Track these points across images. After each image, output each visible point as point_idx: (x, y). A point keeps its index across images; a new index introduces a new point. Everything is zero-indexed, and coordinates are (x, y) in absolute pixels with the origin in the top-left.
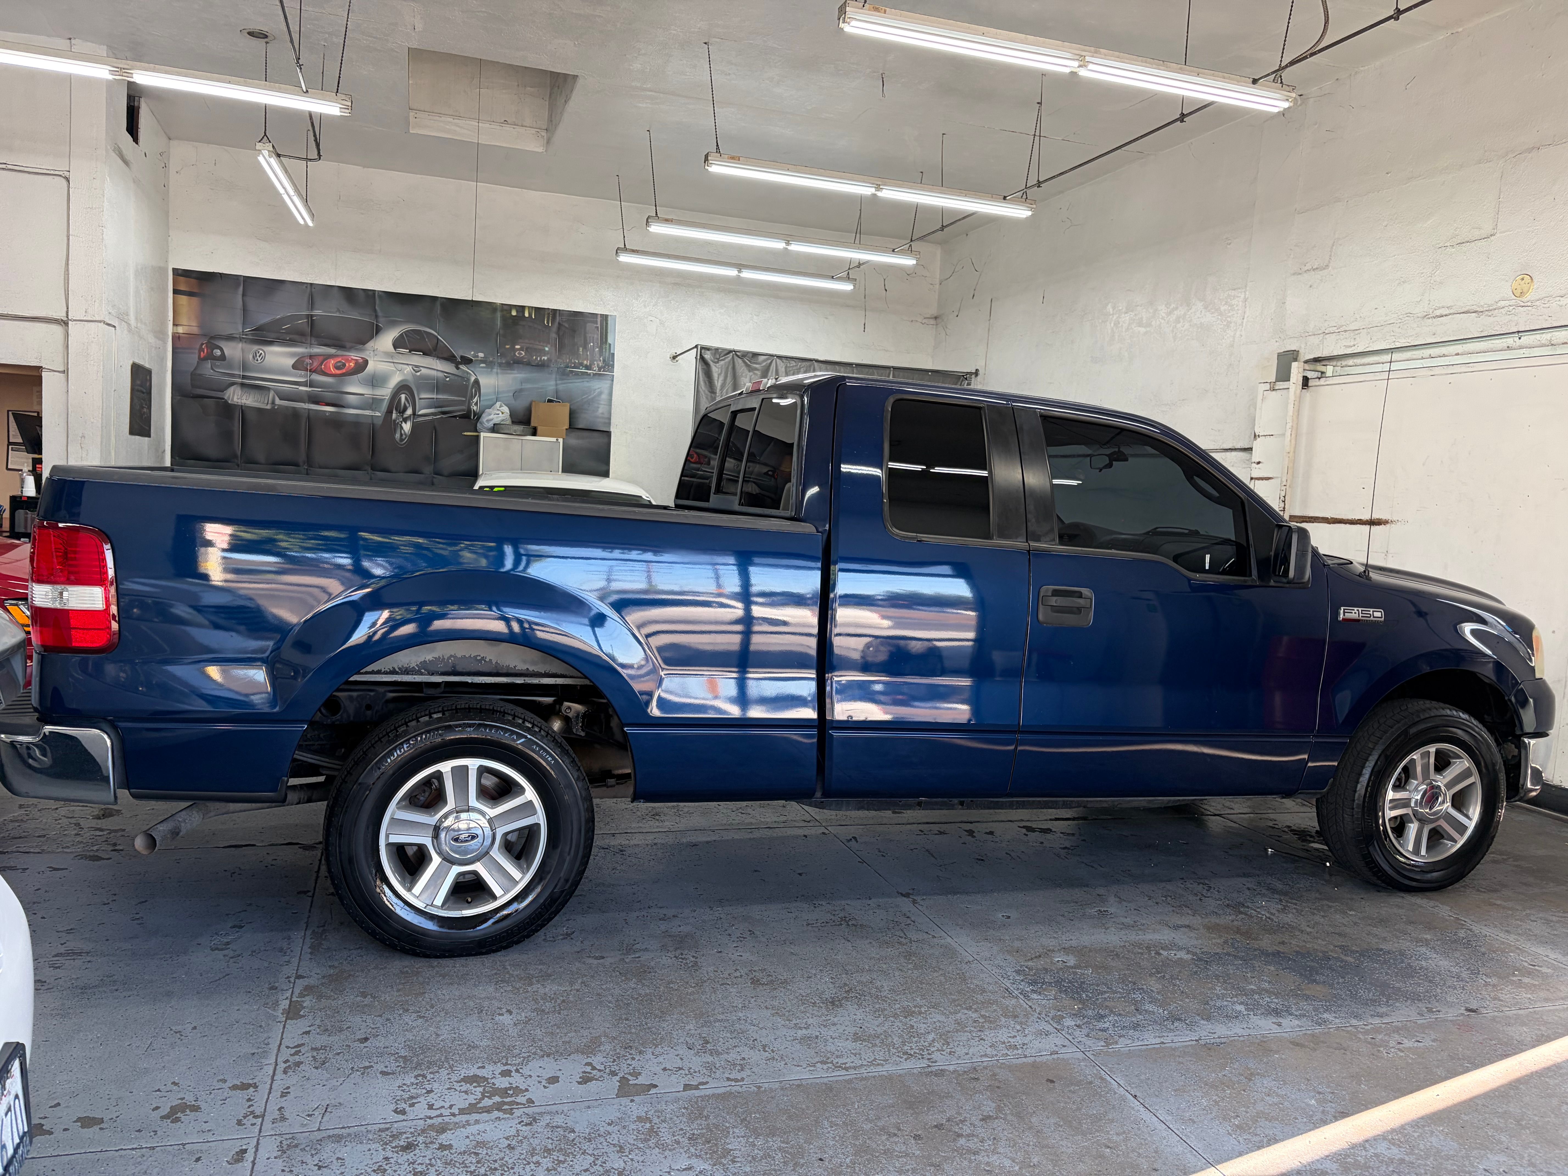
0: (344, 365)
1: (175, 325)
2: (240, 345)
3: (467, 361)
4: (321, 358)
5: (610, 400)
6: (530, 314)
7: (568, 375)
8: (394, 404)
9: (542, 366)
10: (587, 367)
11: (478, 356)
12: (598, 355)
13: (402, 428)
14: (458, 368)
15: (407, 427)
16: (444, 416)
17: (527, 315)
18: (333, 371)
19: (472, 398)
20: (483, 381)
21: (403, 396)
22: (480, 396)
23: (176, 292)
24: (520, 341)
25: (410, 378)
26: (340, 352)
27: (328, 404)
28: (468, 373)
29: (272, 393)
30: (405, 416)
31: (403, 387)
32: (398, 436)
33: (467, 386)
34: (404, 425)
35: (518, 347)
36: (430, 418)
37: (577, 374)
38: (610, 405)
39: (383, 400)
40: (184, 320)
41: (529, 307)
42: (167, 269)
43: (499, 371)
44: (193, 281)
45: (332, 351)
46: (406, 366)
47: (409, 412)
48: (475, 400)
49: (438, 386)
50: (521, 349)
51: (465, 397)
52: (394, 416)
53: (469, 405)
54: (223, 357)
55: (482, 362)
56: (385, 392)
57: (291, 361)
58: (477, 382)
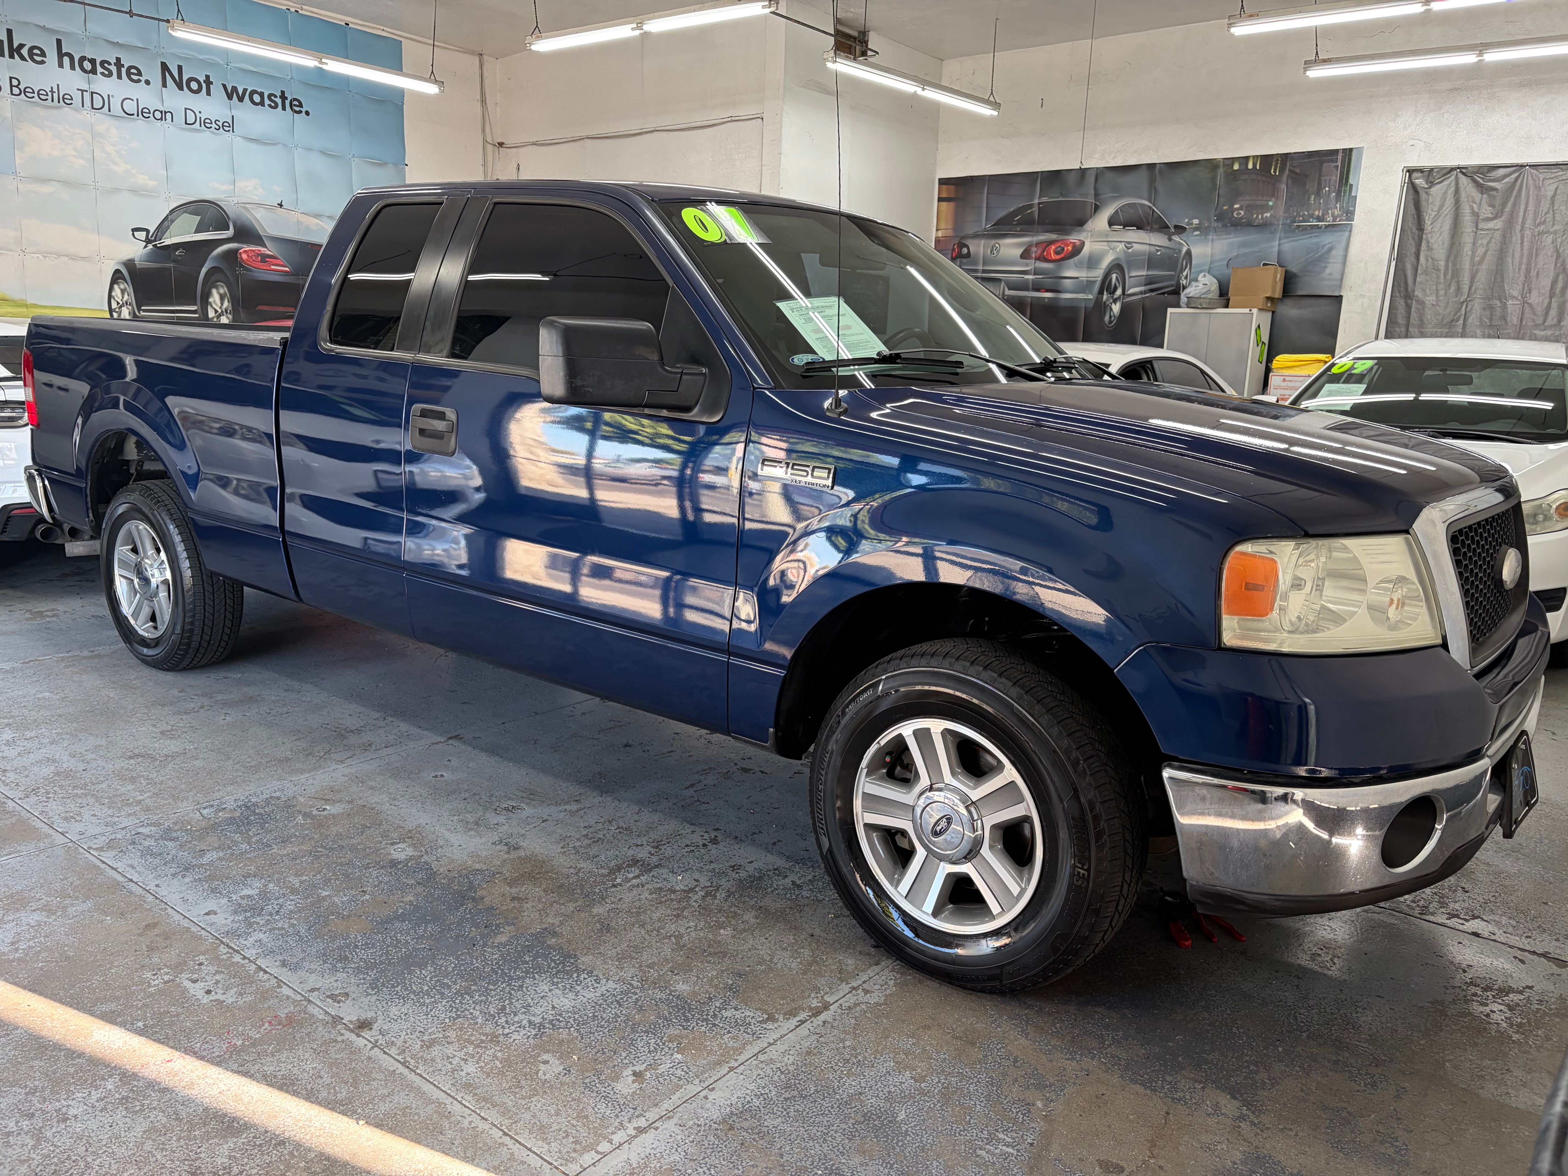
0: (1063, 249)
1: (937, 230)
2: (982, 242)
3: (1180, 229)
4: (1045, 244)
5: (1345, 256)
6: (1254, 165)
7: (1294, 231)
8: (1106, 286)
9: (1264, 226)
10: (1319, 219)
11: (1192, 224)
12: (1333, 202)
13: (1111, 309)
14: (1170, 239)
15: (1116, 308)
16: (1153, 294)
17: (1250, 166)
18: (1053, 256)
19: (1182, 271)
20: (1195, 251)
21: (1114, 276)
22: (1190, 269)
23: (940, 200)
24: (1240, 198)
25: (1122, 256)
26: (1061, 237)
27: (1047, 291)
28: (1180, 244)
29: (1003, 284)
30: (1115, 297)
31: (1117, 267)
32: (1107, 318)
33: (1178, 258)
34: (1113, 306)
35: (1236, 206)
36: (1140, 297)
37: (1305, 228)
38: (1344, 263)
39: (1095, 282)
40: (943, 226)
41: (1254, 157)
42: (934, 180)
43: (1215, 237)
44: (952, 187)
45: (1054, 236)
46: (1119, 244)
47: (1119, 292)
48: (1185, 274)
49: (1151, 262)
50: (1241, 208)
51: (1174, 270)
52: (1105, 297)
53: (1179, 278)
54: (968, 255)
55: (1196, 229)
56: (1098, 274)
57: (1019, 251)
58: (1189, 253)
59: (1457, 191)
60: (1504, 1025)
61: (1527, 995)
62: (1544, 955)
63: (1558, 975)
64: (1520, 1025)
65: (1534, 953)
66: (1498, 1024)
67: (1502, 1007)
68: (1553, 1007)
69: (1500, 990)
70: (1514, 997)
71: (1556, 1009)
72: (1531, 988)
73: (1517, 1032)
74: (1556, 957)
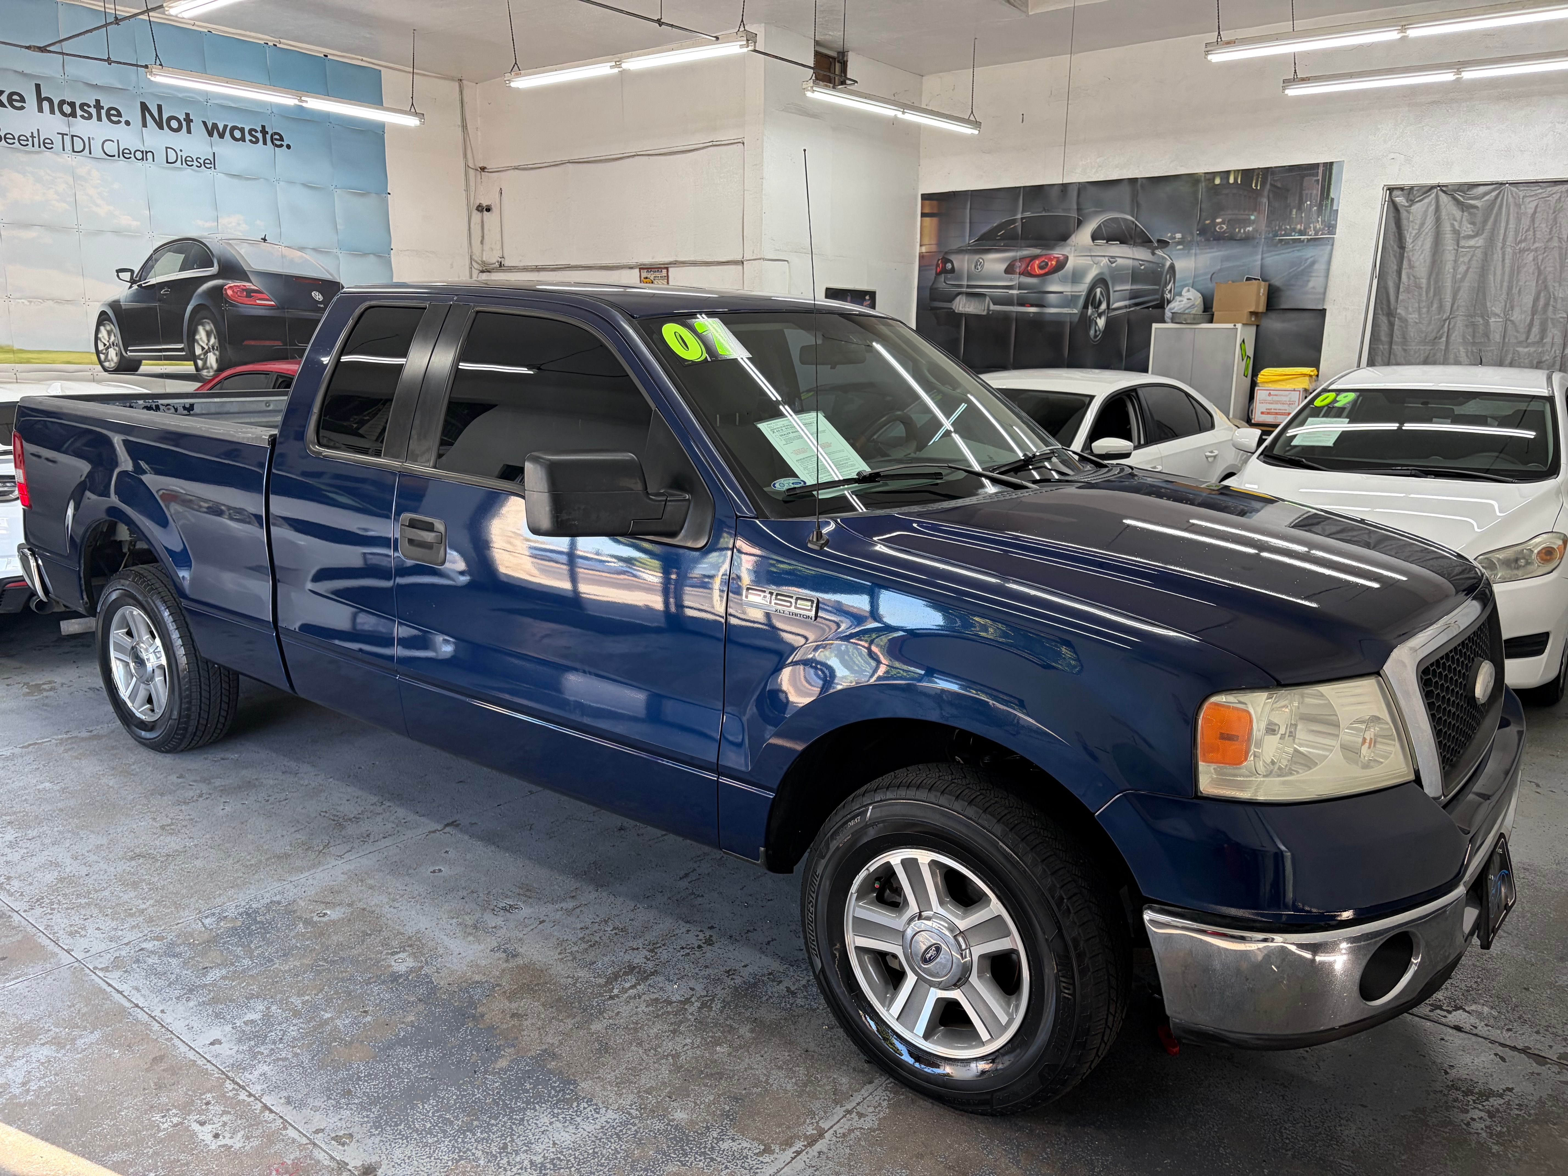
0: (1047, 264)
1: (921, 246)
2: (966, 257)
3: (1163, 244)
4: (1028, 260)
5: (1328, 270)
6: (1236, 179)
7: (1276, 245)
8: (1090, 300)
9: (1247, 239)
10: (1301, 233)
11: (1175, 238)
12: (1315, 216)
13: (1096, 323)
14: (1153, 254)
15: (1101, 322)
16: (1138, 308)
17: (1231, 180)
18: (1038, 271)
19: (1166, 284)
20: (1179, 265)
21: (1098, 290)
22: (1174, 282)
23: (923, 215)
24: (1222, 213)
25: (1106, 271)
26: (1044, 252)
27: (1032, 305)
28: (1164, 258)
29: (988, 299)
30: (1100, 311)
31: (1101, 281)
32: (1092, 332)
33: (1161, 272)
34: (1098, 320)
35: (1219, 220)
36: (1124, 311)
37: (1287, 242)
38: (1327, 276)
39: (1079, 296)
40: (926, 241)
41: (1235, 171)
42: (916, 196)
43: (1198, 251)
44: (935, 202)
45: (1037, 251)
46: (1103, 258)
47: (1104, 306)
48: (1169, 288)
49: (1136, 276)
50: (1223, 223)
51: (1159, 284)
52: (1090, 311)
53: (1163, 292)
54: (953, 270)
55: (1179, 243)
56: (1082, 288)
57: (1003, 266)
58: (1172, 267)
59: (1437, 209)
60: (1484, 1135)
61: (1507, 1098)
62: (1525, 1051)
63: (1538, 1074)
64: (1500, 1134)
65: (1514, 1048)
66: (1478, 1134)
67: (1483, 1114)
68: (1532, 1112)
69: (1481, 1094)
70: (1495, 1102)
71: (1536, 1114)
72: (1510, 1090)
73: (1497, 1143)
74: (1536, 1052)
